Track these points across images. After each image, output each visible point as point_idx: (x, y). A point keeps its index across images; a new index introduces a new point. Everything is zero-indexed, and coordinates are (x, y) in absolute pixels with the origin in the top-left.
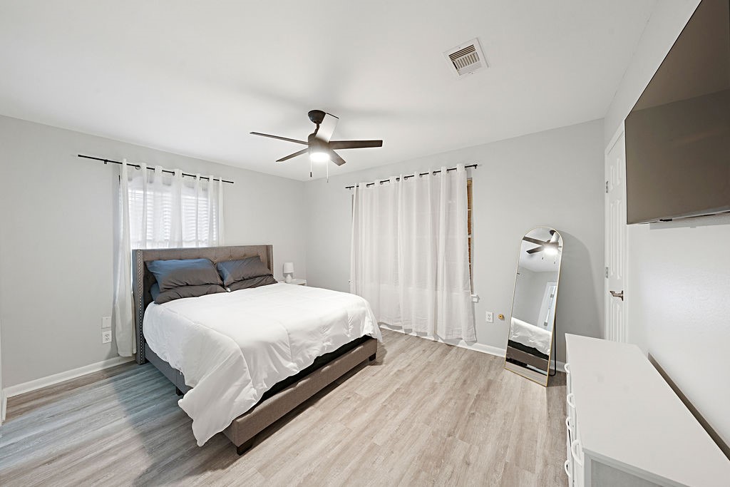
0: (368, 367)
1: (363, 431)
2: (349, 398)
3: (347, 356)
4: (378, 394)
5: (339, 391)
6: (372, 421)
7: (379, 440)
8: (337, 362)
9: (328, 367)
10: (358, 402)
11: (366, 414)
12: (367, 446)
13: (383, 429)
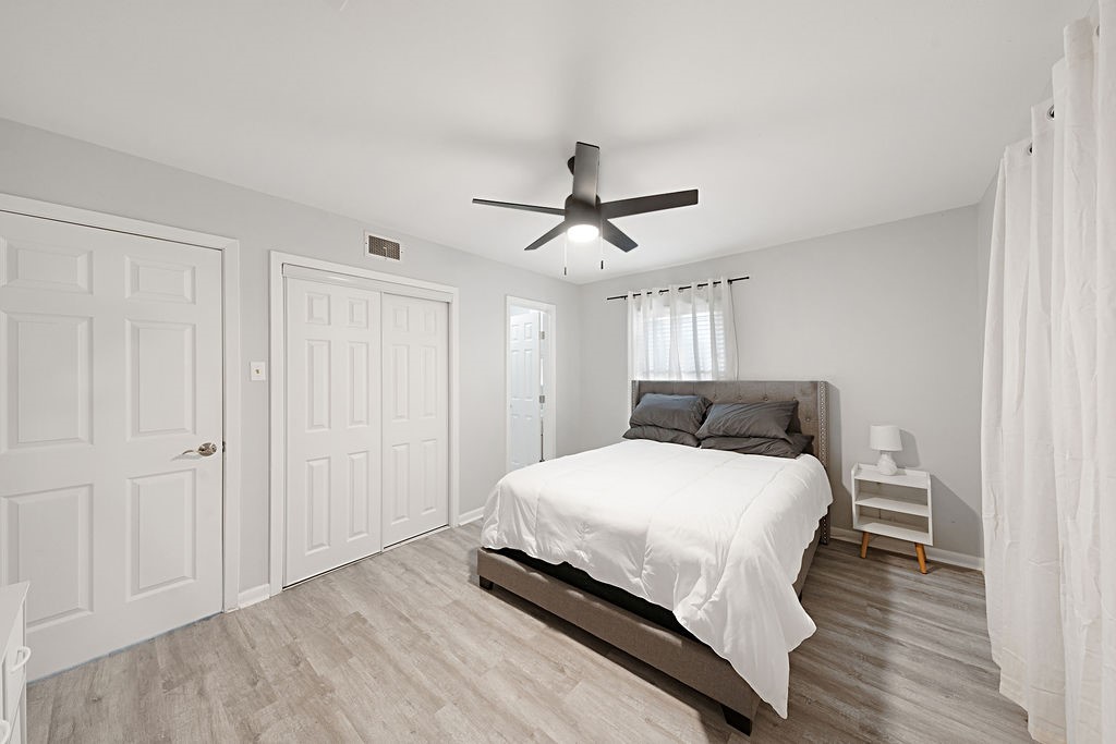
0: (693, 712)
1: (475, 691)
2: (562, 671)
3: (627, 618)
4: (575, 726)
5: (584, 656)
6: (493, 707)
7: (448, 715)
8: (598, 605)
9: (581, 596)
10: (550, 687)
11: (513, 698)
12: (444, 696)
13: (467, 721)
